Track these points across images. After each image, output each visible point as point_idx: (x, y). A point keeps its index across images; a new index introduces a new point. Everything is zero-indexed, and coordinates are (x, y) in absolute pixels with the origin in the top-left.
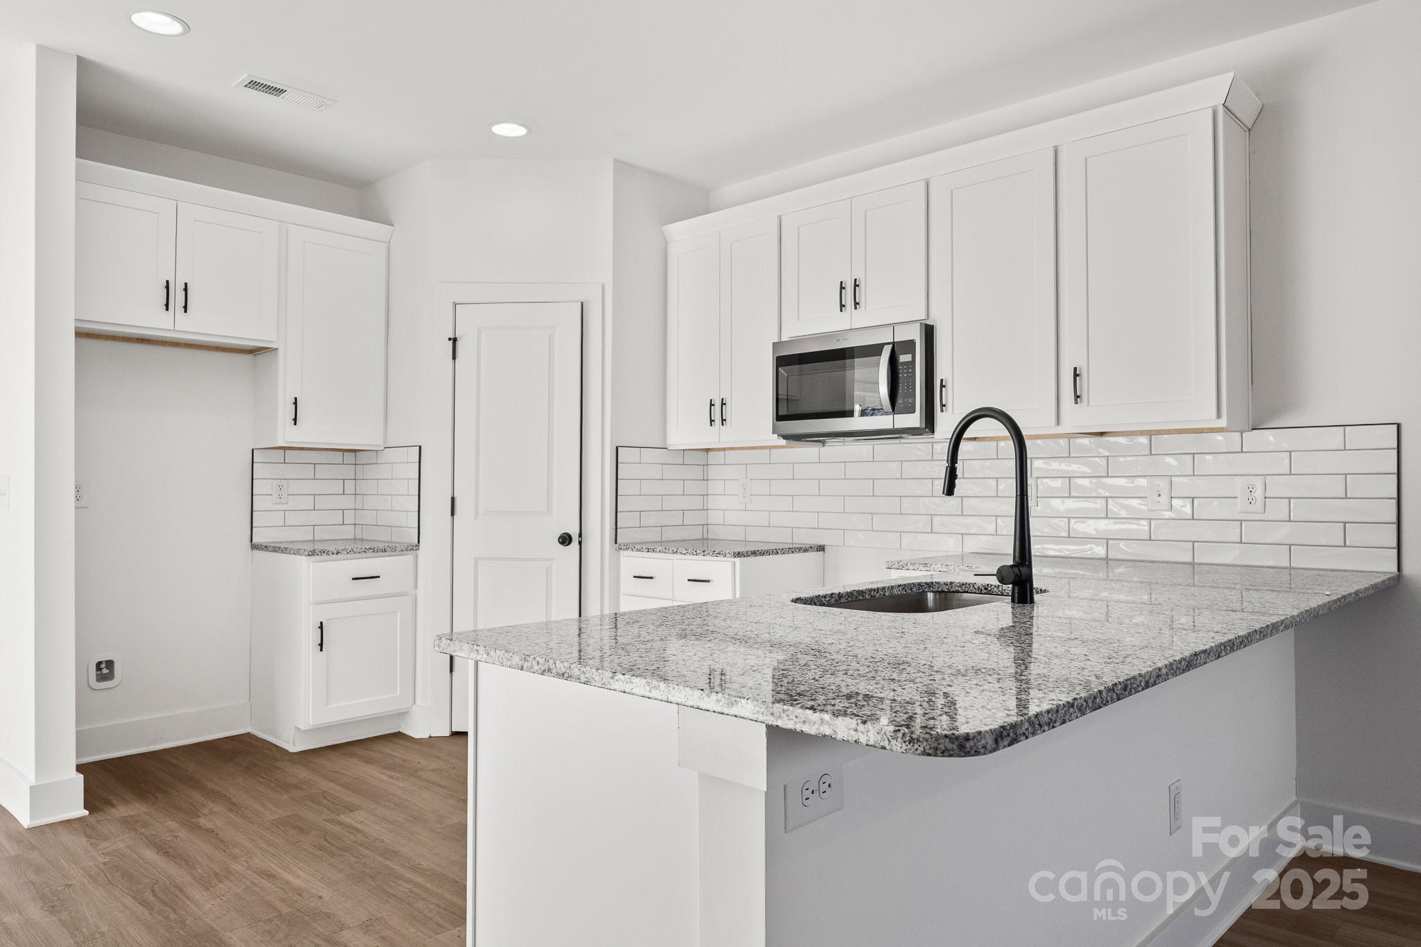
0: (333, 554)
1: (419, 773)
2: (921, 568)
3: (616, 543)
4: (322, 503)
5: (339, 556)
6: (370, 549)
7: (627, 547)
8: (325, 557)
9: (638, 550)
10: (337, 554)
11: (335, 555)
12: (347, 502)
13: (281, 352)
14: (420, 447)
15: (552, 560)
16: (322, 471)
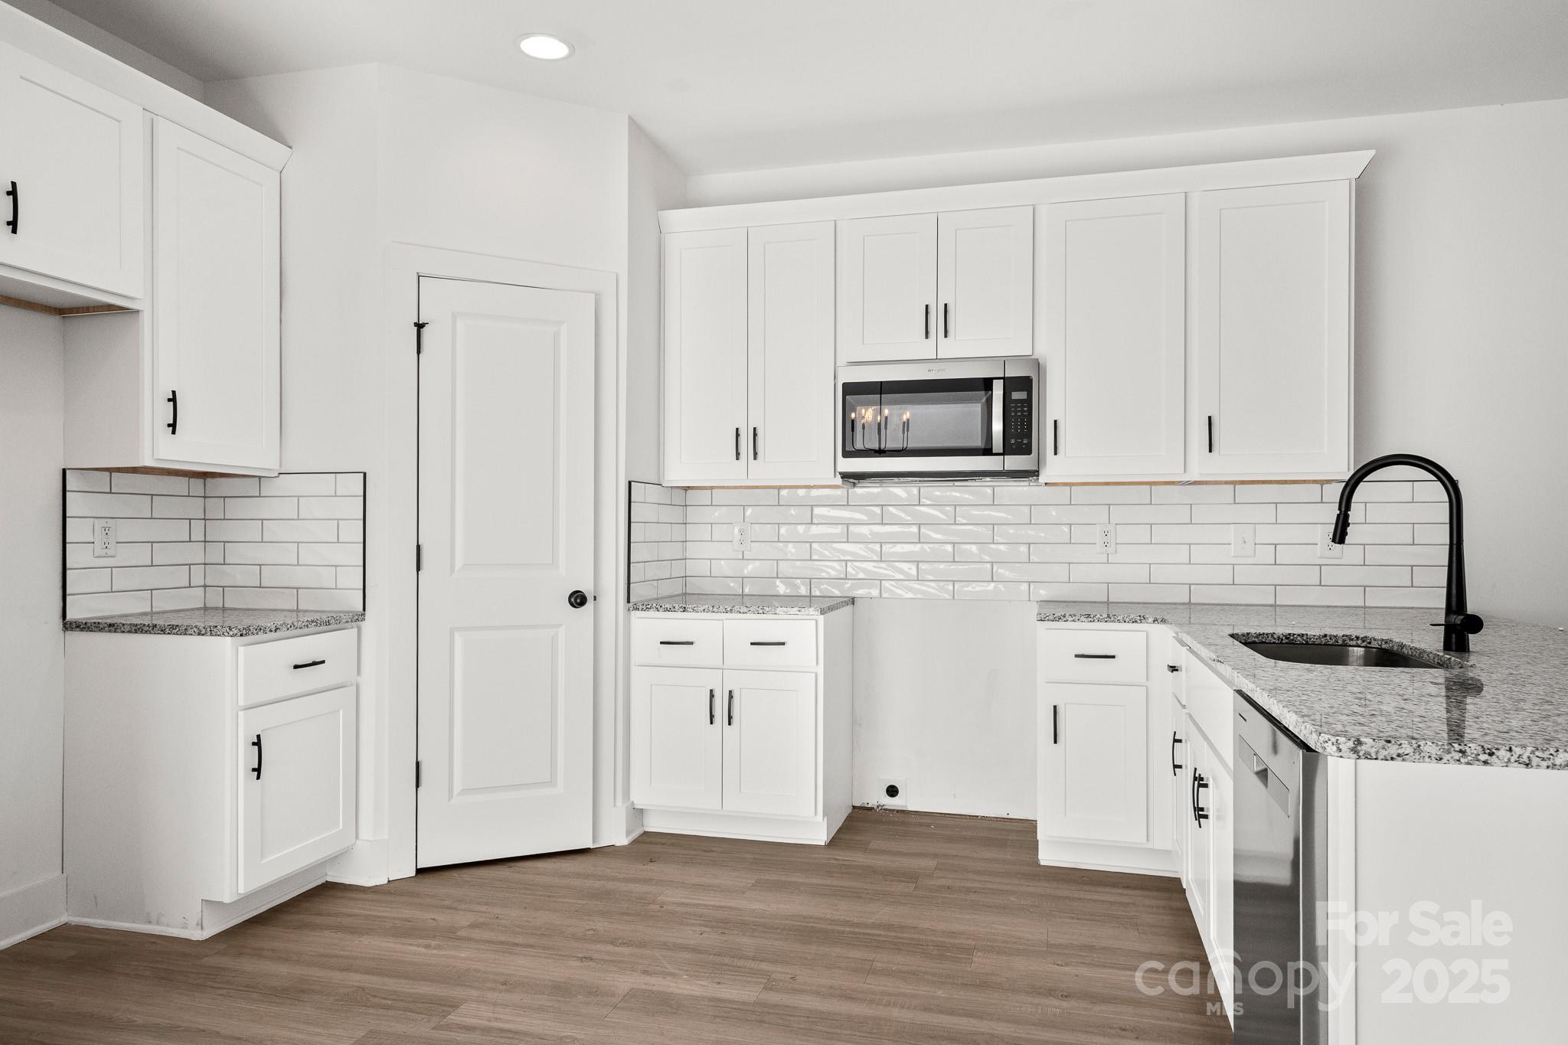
0: (271, 631)
1: (459, 933)
2: (1083, 618)
3: (629, 602)
4: (162, 555)
5: (279, 634)
6: (313, 621)
7: (646, 606)
8: (261, 636)
9: (667, 610)
10: (276, 631)
11: (273, 633)
12: (195, 554)
13: (146, 318)
14: (365, 474)
15: (559, 626)
16: (162, 507)
